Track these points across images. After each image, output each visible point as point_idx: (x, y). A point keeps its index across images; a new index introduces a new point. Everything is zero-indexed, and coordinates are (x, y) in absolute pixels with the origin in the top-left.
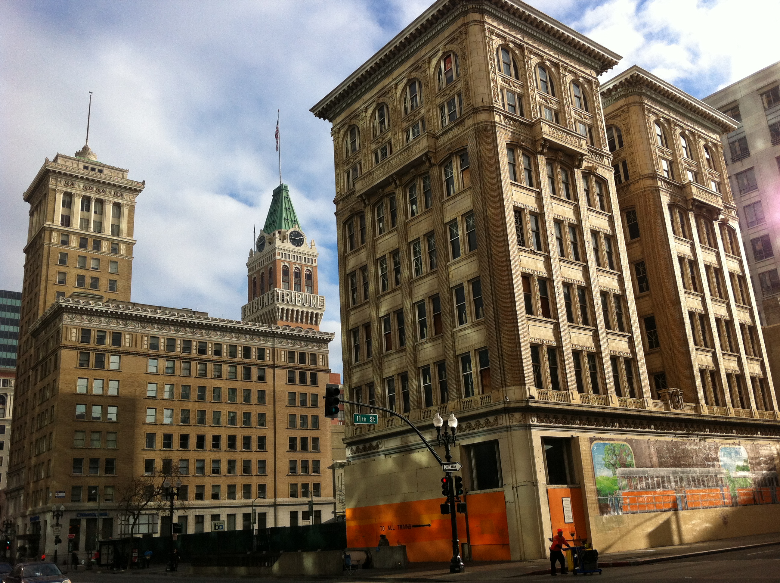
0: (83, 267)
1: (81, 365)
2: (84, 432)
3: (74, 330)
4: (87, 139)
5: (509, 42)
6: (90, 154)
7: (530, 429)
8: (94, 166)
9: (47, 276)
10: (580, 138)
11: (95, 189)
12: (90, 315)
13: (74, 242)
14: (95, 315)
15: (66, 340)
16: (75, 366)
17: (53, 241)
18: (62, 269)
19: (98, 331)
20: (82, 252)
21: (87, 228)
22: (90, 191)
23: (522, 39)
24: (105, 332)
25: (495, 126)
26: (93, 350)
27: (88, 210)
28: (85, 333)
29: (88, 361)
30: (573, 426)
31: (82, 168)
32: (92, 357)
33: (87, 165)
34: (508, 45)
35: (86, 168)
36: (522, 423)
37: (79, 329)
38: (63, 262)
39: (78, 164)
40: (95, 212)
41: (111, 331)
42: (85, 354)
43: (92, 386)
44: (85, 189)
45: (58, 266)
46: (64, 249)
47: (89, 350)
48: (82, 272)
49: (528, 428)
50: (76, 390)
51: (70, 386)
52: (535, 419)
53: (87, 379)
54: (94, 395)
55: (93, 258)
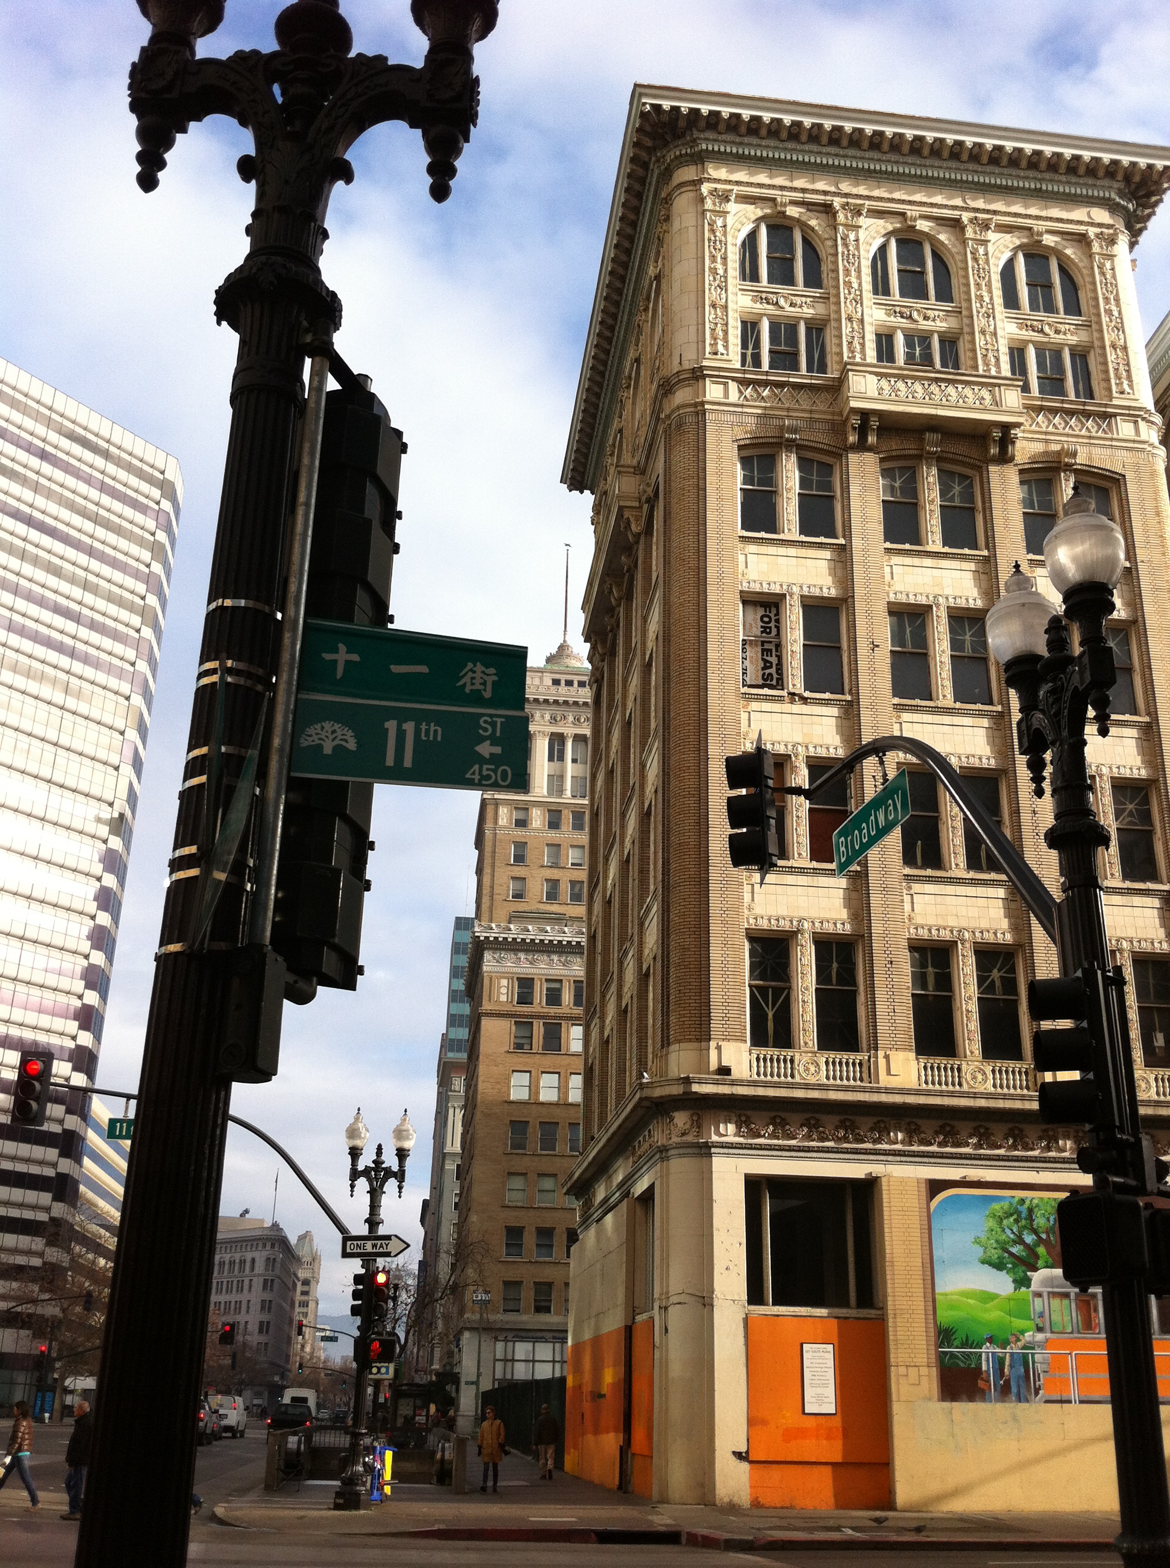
0: (555, 865)
1: (519, 1046)
2: (524, 1174)
3: (504, 982)
4: (565, 630)
5: (785, 205)
6: (568, 656)
7: (710, 1155)
8: (569, 677)
9: (492, 887)
10: (999, 385)
11: (571, 718)
12: (532, 951)
13: (538, 818)
14: (540, 951)
15: (490, 1000)
16: (507, 1049)
17: (500, 822)
18: (519, 871)
19: (547, 980)
20: (553, 836)
21: (561, 792)
22: (563, 722)
23: (833, 189)
24: (561, 981)
25: (704, 412)
26: (539, 1017)
27: (561, 758)
28: (525, 985)
29: (531, 1037)
30: (879, 1146)
31: (550, 683)
32: (538, 1029)
33: (557, 676)
34: (784, 213)
35: (556, 682)
36: (689, 1138)
37: (512, 978)
38: (520, 858)
39: (541, 679)
40: (574, 761)
41: (572, 979)
42: (524, 1024)
43: (538, 1087)
44: (554, 720)
45: (510, 868)
46: (519, 834)
47: (532, 1017)
48: (555, 874)
49: (705, 1151)
50: (509, 1095)
51: (498, 1086)
52: (731, 1128)
53: (530, 1072)
54: (542, 1104)
55: (572, 846)
